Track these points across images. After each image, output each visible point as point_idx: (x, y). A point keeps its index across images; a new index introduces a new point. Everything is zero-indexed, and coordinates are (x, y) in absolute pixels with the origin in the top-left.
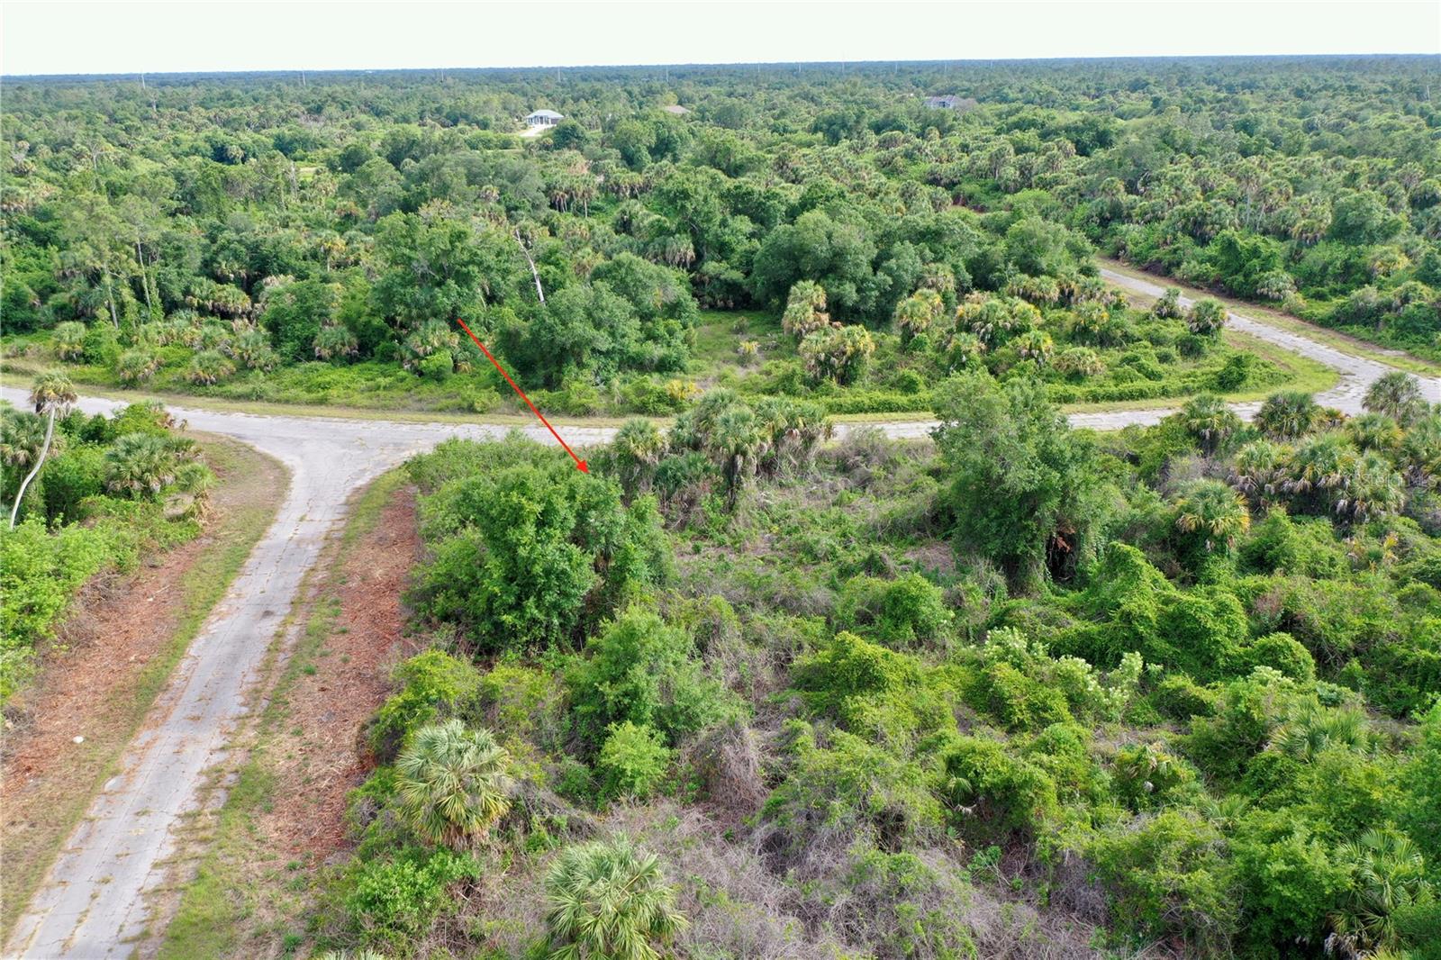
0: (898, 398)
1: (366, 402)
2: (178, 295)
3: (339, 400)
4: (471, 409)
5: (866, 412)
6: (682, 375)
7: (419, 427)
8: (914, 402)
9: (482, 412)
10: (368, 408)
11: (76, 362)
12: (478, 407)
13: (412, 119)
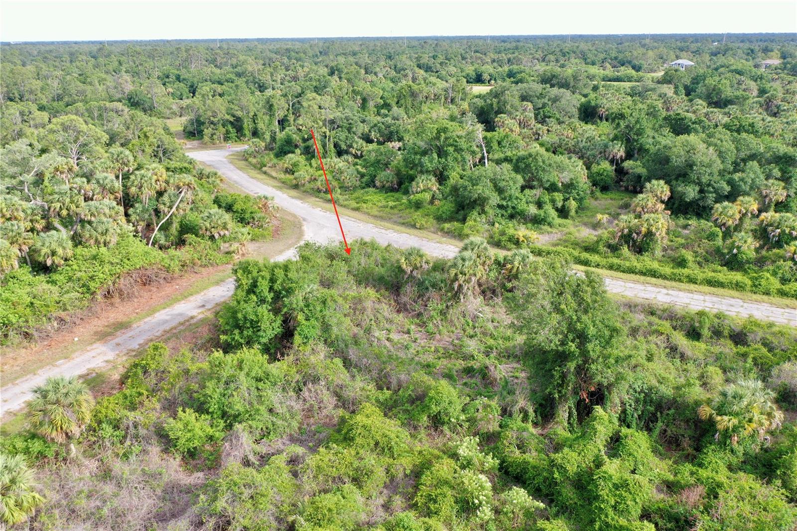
0: (667, 270)
1: (376, 213)
2: (344, 147)
3: (366, 210)
4: (414, 226)
5: (636, 274)
6: (549, 229)
7: (383, 231)
8: (674, 274)
9: (420, 229)
10: (375, 217)
11: (289, 173)
12: (418, 225)
13: (597, 62)
